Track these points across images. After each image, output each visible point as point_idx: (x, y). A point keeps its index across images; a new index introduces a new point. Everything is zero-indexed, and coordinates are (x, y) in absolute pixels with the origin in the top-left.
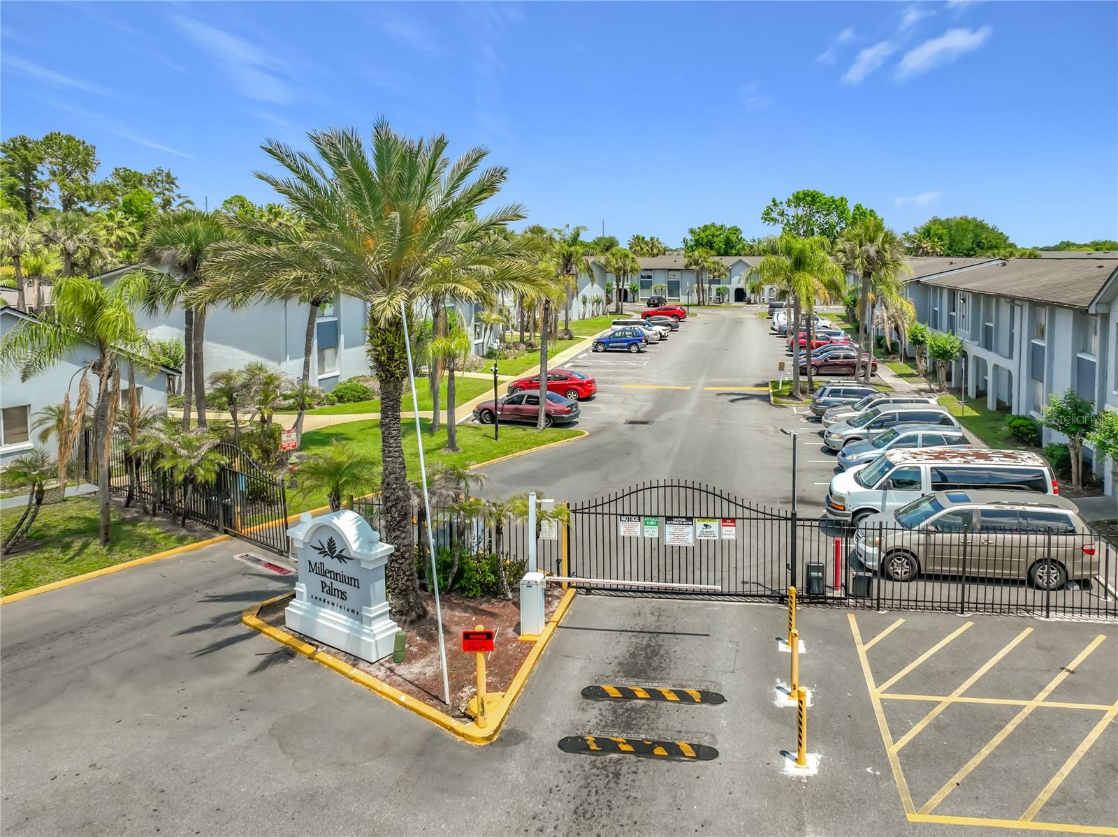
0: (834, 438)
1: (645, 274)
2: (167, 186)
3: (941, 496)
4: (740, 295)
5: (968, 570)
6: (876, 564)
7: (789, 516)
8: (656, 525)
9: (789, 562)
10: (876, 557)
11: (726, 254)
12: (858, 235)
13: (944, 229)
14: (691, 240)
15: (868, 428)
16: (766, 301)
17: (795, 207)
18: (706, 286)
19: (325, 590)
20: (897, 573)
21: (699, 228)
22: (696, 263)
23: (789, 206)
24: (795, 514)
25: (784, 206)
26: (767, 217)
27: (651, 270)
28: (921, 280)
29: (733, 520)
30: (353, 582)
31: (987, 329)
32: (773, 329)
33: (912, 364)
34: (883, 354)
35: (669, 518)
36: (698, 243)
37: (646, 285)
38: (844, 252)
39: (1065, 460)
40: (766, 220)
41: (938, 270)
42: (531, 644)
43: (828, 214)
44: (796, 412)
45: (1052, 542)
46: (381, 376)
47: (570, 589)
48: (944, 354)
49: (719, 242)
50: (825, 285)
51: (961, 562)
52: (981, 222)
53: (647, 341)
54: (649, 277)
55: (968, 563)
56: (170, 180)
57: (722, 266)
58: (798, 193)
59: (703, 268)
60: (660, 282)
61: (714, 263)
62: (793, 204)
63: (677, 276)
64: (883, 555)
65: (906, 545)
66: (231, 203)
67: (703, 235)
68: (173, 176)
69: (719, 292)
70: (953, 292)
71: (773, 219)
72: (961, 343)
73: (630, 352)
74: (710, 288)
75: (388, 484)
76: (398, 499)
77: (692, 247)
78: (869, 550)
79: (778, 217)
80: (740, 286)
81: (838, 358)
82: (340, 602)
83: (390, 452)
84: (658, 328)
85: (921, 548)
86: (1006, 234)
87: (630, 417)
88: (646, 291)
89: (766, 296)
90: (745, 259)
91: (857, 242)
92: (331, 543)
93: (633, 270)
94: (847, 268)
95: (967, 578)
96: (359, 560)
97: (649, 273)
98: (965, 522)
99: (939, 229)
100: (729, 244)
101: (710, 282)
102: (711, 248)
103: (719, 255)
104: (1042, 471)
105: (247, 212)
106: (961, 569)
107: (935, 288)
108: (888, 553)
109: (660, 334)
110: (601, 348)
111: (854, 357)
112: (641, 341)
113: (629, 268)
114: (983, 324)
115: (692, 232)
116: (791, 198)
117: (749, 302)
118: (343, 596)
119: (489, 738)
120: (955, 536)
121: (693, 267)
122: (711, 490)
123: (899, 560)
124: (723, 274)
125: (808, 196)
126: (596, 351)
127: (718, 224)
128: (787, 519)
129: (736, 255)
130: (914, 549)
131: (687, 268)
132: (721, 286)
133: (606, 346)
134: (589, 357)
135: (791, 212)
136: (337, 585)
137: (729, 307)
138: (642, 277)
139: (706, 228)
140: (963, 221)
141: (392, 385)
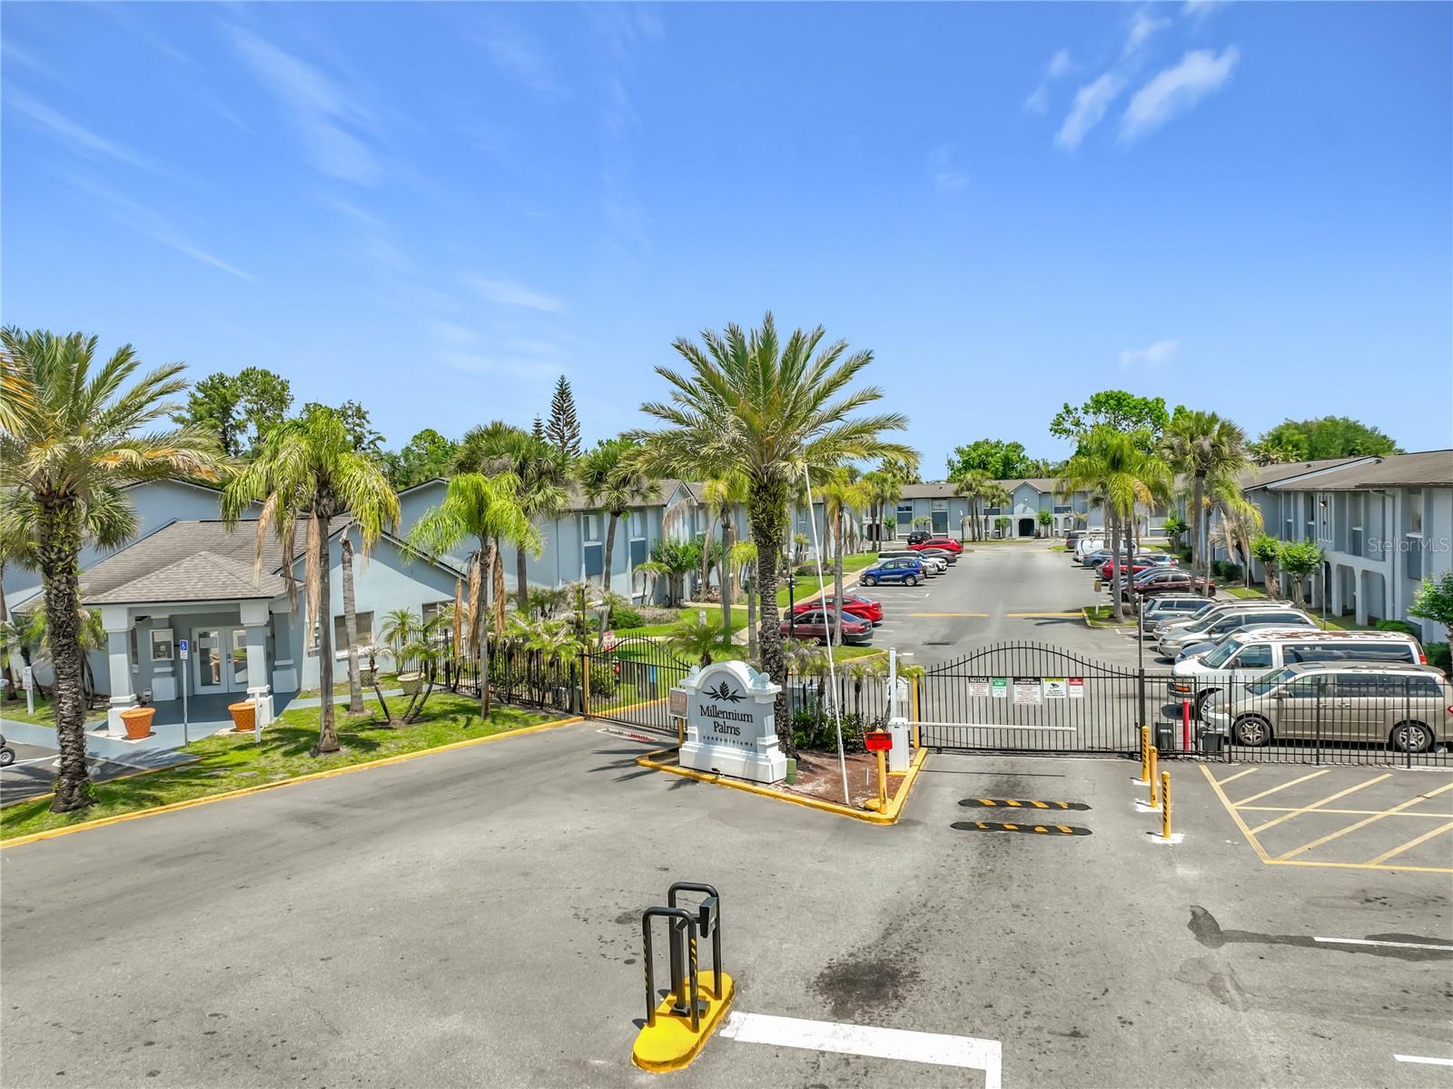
0: (1170, 645)
1: (902, 504)
2: (358, 421)
3: (1294, 666)
4: (1026, 527)
5: (1322, 733)
6: (1226, 729)
7: (1137, 674)
8: (1004, 685)
9: (1138, 721)
10: (1227, 723)
11: (1005, 476)
12: (1187, 429)
13: (1300, 433)
14: (959, 462)
15: (1210, 633)
16: (1061, 534)
17: (1095, 413)
18: (982, 517)
19: (717, 729)
20: (1249, 738)
21: (969, 446)
22: (970, 488)
23: (1086, 413)
24: (1143, 670)
25: (1080, 413)
26: (1058, 428)
27: (910, 499)
28: (1269, 486)
29: (1081, 679)
30: (746, 718)
31: (1355, 535)
32: (1077, 560)
33: (1261, 589)
34: (1222, 581)
35: (1016, 679)
36: (967, 466)
37: (905, 517)
38: (1171, 448)
39: (1446, 657)
40: (1056, 431)
41: (1290, 473)
42: (901, 779)
43: (1140, 421)
44: (1119, 633)
45: (1411, 704)
46: (761, 542)
47: (922, 748)
48: (1301, 567)
49: (995, 462)
50: (1149, 487)
51: (1315, 726)
52: (1354, 423)
53: (925, 573)
54: (909, 509)
55: (1321, 727)
56: (360, 414)
57: (1003, 491)
58: (1098, 395)
59: (978, 495)
60: (922, 515)
61: (992, 487)
62: (1092, 410)
63: (943, 507)
64: (1233, 721)
65: (1257, 709)
66: (421, 439)
67: (974, 455)
68: (364, 409)
69: (998, 525)
70: (1310, 495)
71: (1065, 431)
72: (1322, 553)
73: (906, 585)
74: (986, 520)
75: (767, 638)
76: (775, 652)
77: (959, 470)
78: (1219, 716)
79: (1072, 428)
80: (1026, 516)
81: (1165, 580)
82: (733, 737)
83: (768, 609)
84: (937, 560)
85: (1273, 713)
86: (1391, 437)
87: (928, 639)
88: (905, 526)
89: (1060, 528)
90: (1029, 481)
91: (1188, 436)
92: (724, 688)
93: (893, 497)
94: (1177, 466)
95: (1321, 742)
96: (753, 697)
97: (908, 504)
98: (1319, 687)
99: (1293, 435)
100: (1007, 463)
101: (987, 513)
102: (985, 468)
103: (996, 479)
104: (1408, 647)
105: (438, 447)
106: (1315, 733)
107: (1288, 493)
108: (1240, 718)
109: (938, 566)
110: (870, 581)
111: (1185, 579)
112: (918, 572)
113: (888, 495)
114: (1350, 528)
115: (959, 451)
116: (1089, 402)
117: (1038, 536)
118: (737, 731)
119: (892, 820)
120: (1308, 700)
121: (965, 494)
122: (1057, 650)
123: (1250, 725)
124: (1003, 501)
125: (1112, 398)
126: (866, 585)
127: (993, 440)
128: (1135, 677)
129: (1017, 478)
130: (1265, 713)
131: (957, 496)
132: (1000, 517)
133: (874, 579)
134: (858, 591)
135: (1089, 420)
136: (730, 723)
137: (1013, 542)
138: (900, 509)
139: (977, 445)
140: (1328, 423)
141: (770, 550)
